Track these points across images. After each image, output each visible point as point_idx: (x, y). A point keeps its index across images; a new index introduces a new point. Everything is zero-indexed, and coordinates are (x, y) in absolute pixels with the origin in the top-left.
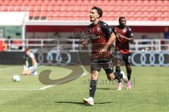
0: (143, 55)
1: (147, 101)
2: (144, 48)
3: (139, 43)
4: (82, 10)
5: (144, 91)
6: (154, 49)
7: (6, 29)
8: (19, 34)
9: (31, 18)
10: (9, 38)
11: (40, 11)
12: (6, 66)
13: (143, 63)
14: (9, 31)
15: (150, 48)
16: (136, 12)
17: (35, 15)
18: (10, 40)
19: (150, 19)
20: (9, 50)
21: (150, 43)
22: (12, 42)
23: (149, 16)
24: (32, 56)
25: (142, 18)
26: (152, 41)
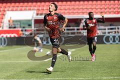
0: (111, 37)
1: (114, 67)
2: (112, 32)
3: (108, 29)
4: (71, 8)
5: (112, 60)
6: (118, 32)
7: (22, 22)
8: (30, 25)
9: (37, 14)
10: (24, 28)
11: (43, 10)
12: (22, 46)
13: (111, 42)
14: (23, 23)
15: (115, 32)
16: (106, 9)
17: (40, 12)
18: (24, 29)
19: (115, 13)
20: (24, 36)
21: (115, 29)
22: (25, 30)
23: (114, 11)
24: (38, 39)
25: (110, 13)
26: (117, 27)
